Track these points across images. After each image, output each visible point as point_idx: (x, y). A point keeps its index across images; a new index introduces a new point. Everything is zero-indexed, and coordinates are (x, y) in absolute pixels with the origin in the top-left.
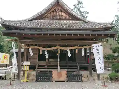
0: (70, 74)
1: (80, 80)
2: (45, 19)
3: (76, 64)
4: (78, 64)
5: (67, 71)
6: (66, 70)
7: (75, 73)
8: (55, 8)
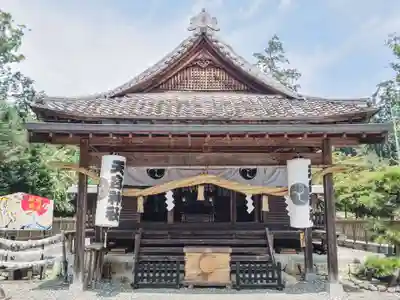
0: (241, 262)
1: (276, 283)
2: (162, 91)
3: (262, 232)
4: (270, 230)
5: (232, 254)
6: (230, 250)
7: (258, 258)
8: (193, 57)
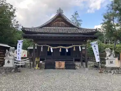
0: (67, 64)
1: (74, 68)
5: (65, 62)
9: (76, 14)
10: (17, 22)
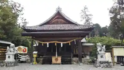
3: (70, 53)
5: (61, 58)
8: (57, 17)
9: (85, 8)
10: (25, 20)
